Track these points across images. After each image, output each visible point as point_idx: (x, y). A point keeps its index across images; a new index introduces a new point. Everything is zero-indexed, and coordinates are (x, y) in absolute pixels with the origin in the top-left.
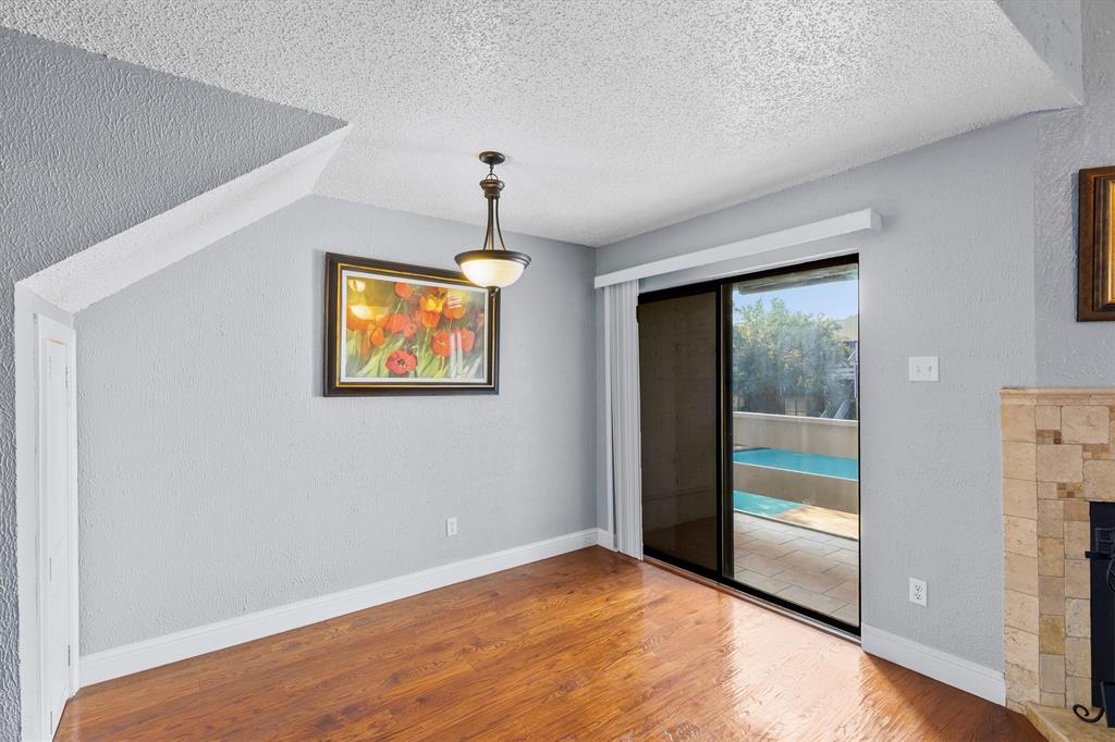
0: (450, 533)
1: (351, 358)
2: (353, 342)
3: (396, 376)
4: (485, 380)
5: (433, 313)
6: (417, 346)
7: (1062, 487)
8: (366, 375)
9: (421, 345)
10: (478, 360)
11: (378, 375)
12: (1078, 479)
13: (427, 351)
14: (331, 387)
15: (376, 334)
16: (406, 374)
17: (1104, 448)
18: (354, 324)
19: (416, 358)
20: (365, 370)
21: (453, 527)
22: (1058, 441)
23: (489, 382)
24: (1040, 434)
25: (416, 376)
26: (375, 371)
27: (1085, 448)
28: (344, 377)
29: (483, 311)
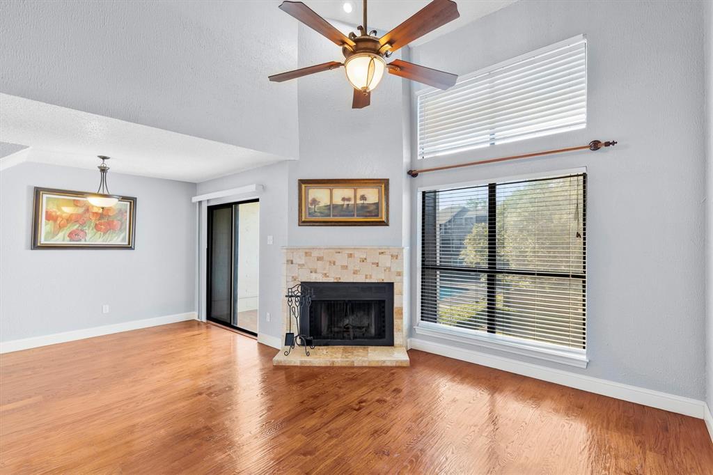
0: (104, 312)
1: (47, 233)
2: (49, 226)
3: (74, 241)
4: (127, 243)
5: (96, 213)
6: (86, 228)
7: (293, 277)
8: (56, 241)
9: (89, 227)
10: (123, 235)
11: (63, 240)
12: (297, 275)
13: (92, 229)
14: (35, 245)
15: (63, 222)
16: (80, 240)
17: (303, 265)
18: (49, 217)
19: (86, 233)
20: (57, 238)
21: (106, 309)
22: (292, 263)
23: (129, 244)
24: (288, 261)
25: (85, 240)
26: (62, 238)
27: (299, 265)
28: (42, 240)
29: (126, 212)
